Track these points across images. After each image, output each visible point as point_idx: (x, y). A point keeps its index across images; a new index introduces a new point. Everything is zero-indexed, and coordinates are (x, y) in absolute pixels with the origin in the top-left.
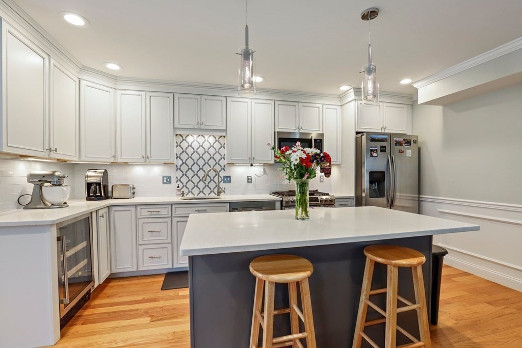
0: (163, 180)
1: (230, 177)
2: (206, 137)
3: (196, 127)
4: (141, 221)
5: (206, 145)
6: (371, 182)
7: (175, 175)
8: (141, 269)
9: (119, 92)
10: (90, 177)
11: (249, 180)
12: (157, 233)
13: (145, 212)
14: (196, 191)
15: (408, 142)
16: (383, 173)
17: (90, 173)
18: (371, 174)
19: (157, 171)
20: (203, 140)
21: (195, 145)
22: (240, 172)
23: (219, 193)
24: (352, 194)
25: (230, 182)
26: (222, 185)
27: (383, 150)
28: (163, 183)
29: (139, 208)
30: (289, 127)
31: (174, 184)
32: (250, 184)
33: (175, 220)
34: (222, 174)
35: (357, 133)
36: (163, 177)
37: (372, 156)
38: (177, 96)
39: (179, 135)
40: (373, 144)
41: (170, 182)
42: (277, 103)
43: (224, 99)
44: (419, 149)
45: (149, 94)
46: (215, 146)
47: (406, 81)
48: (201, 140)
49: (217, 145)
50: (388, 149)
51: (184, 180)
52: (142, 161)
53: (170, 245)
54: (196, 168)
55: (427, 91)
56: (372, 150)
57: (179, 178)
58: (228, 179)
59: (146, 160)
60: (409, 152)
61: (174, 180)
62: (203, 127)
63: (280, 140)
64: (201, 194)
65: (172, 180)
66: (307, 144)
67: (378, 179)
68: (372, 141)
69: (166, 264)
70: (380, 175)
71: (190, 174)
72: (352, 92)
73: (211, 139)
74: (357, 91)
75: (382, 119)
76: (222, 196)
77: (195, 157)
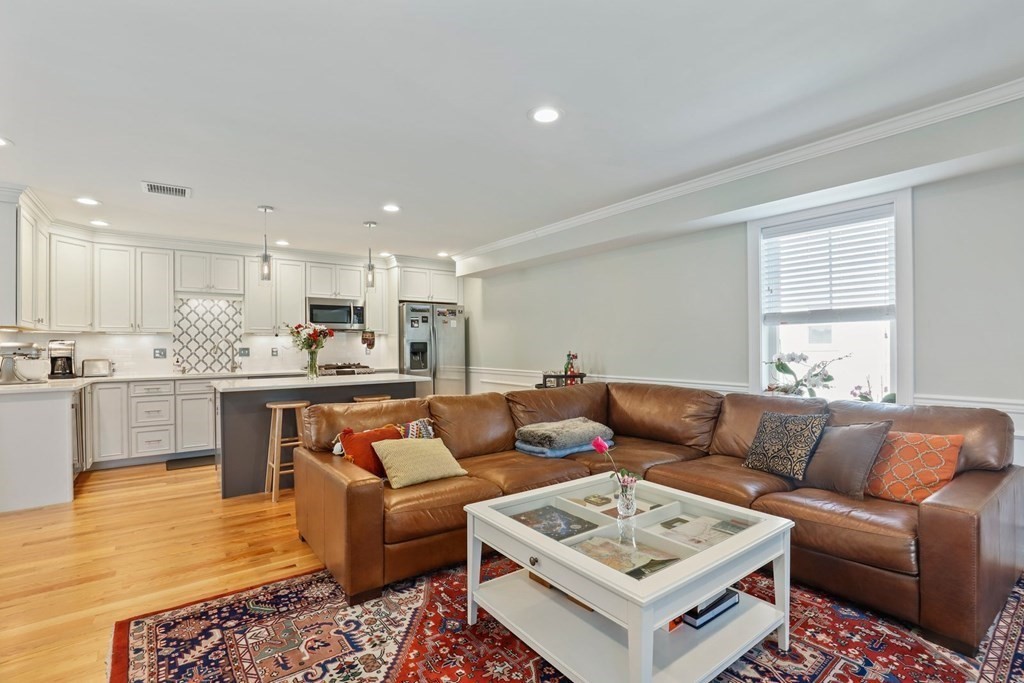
0: (155, 353)
1: (248, 349)
2: (216, 302)
3: (204, 290)
4: (135, 400)
5: (216, 310)
6: (414, 353)
7: (170, 347)
8: (135, 455)
9: (97, 246)
10: (55, 349)
11: (274, 353)
12: (156, 414)
13: (140, 390)
14: (201, 367)
15: (453, 313)
16: (426, 343)
17: (54, 345)
18: (413, 345)
19: (147, 343)
20: (212, 304)
21: (201, 310)
23: (234, 369)
24: (397, 367)
25: (248, 355)
26: (238, 359)
27: (425, 320)
28: (155, 357)
29: (132, 385)
30: (324, 292)
31: (171, 359)
32: (275, 358)
33: (179, 398)
34: (238, 346)
35: (401, 302)
36: (155, 350)
37: (412, 326)
38: (178, 254)
39: (180, 300)
40: (414, 314)
41: (165, 356)
42: (308, 265)
43: (241, 259)
44: (467, 322)
45: (139, 250)
46: (228, 311)
47: (443, 254)
48: (208, 304)
49: (231, 311)
50: (430, 320)
51: (185, 353)
52: (131, 330)
53: (173, 427)
55: (463, 265)
56: (412, 321)
57: (177, 351)
58: (245, 352)
59: (136, 329)
60: (454, 323)
61: (170, 353)
62: (213, 291)
63: (313, 307)
64: (209, 371)
65: (168, 354)
66: (345, 312)
67: (419, 351)
68: (413, 310)
69: (167, 448)
70: (421, 347)
71: (193, 346)
72: (394, 259)
73: (223, 304)
74: (400, 258)
75: (429, 287)
76: (238, 372)
77: (201, 324)
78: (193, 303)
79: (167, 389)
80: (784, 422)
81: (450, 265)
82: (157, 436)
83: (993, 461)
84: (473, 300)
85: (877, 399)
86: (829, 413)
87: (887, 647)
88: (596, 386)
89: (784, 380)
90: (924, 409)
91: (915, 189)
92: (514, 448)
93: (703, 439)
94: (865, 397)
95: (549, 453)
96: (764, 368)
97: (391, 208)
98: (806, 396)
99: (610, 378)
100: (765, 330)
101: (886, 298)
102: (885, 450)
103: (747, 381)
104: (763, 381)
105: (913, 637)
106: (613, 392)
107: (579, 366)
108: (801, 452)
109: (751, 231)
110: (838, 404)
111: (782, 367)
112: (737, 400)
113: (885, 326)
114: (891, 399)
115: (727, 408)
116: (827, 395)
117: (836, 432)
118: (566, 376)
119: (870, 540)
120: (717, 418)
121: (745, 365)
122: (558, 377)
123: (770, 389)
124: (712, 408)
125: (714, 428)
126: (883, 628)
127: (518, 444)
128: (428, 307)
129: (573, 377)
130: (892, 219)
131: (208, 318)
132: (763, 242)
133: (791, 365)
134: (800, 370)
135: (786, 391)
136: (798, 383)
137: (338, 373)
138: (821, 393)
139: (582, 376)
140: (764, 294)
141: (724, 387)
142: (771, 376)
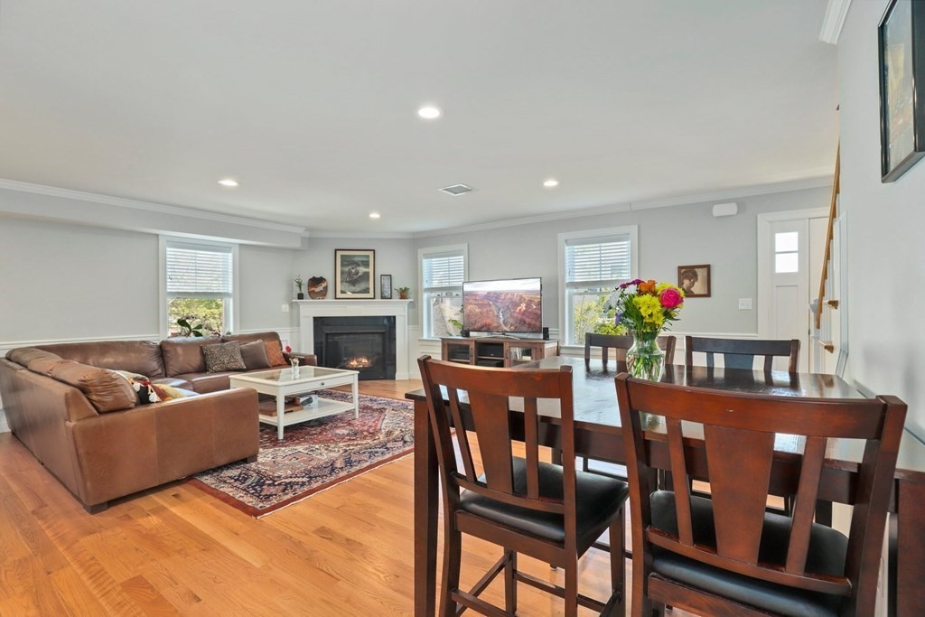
93: (161, 370)
103: (159, 332)
108: (239, 357)
109: (162, 241)
111: (182, 323)
113: (232, 301)
120: (162, 356)
125: (165, 363)
130: (231, 254)
132: (168, 249)
133: (188, 322)
136: (190, 332)
140: (168, 280)
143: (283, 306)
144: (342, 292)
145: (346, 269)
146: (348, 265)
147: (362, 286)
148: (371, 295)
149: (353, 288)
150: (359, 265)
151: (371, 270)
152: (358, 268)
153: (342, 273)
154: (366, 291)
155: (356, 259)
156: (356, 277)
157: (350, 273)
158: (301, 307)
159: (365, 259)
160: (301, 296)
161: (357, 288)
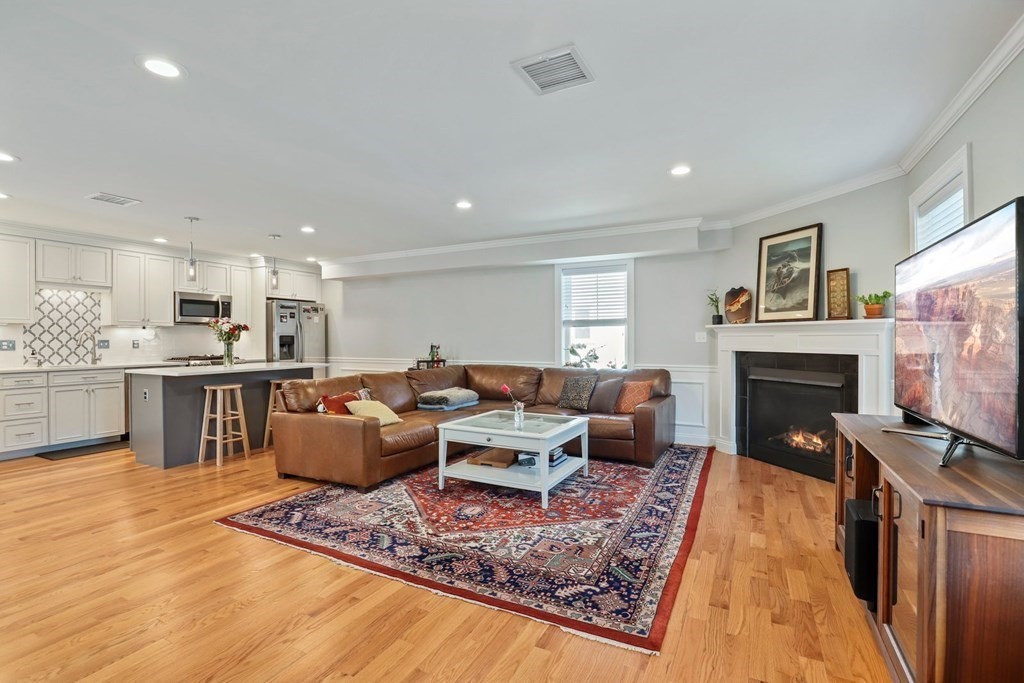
0: (2, 345)
1: (108, 341)
2: (73, 292)
3: (69, 282)
4: (4, 393)
5: (73, 302)
6: (282, 345)
7: (21, 339)
8: (3, 450)
11: (135, 345)
12: (27, 406)
15: (316, 310)
16: (293, 337)
18: (281, 337)
20: (68, 295)
21: (55, 301)
22: (121, 336)
23: (94, 361)
24: (264, 358)
25: (108, 347)
26: (98, 352)
27: (292, 316)
28: (2, 349)
29: (1, 377)
30: (193, 289)
31: (21, 352)
32: (136, 349)
33: (53, 390)
34: (98, 337)
35: (268, 299)
36: (2, 342)
37: (281, 321)
38: (40, 243)
40: (283, 310)
41: (14, 348)
42: (177, 260)
43: (109, 252)
44: (326, 317)
46: (85, 302)
47: (311, 259)
48: (64, 294)
49: (89, 303)
50: (297, 316)
51: (37, 345)
53: (44, 420)
54: (55, 330)
55: (328, 270)
56: (281, 317)
57: (28, 343)
58: (105, 344)
60: (317, 319)
61: (19, 346)
62: (79, 282)
63: (183, 301)
64: (65, 363)
65: (17, 347)
66: (212, 307)
67: (287, 343)
68: (282, 307)
69: (40, 441)
70: (289, 339)
71: (46, 337)
72: (263, 259)
73: (80, 295)
74: (268, 259)
75: (294, 286)
76: (99, 364)
77: (55, 316)
78: (47, 293)
79: (38, 381)
80: (577, 381)
81: (316, 270)
82: (28, 429)
83: (663, 392)
84: (334, 300)
85: (619, 368)
86: (599, 376)
87: (624, 470)
88: (456, 367)
89: (574, 359)
90: (638, 371)
91: (636, 259)
92: (417, 408)
93: (531, 396)
94: (613, 367)
95: (446, 408)
96: (563, 352)
97: (308, 230)
98: (586, 367)
99: (463, 362)
100: (563, 330)
101: (622, 314)
102: (622, 391)
103: (554, 360)
104: (563, 361)
105: (633, 467)
106: (470, 372)
107: (442, 354)
108: (586, 395)
109: (557, 271)
110: (601, 371)
111: (573, 352)
112: (550, 372)
113: (621, 329)
114: (625, 367)
115: (545, 376)
116: (596, 366)
117: (601, 384)
118: (433, 361)
119: (617, 428)
120: (539, 383)
121: (553, 352)
122: (427, 362)
123: (567, 365)
124: (536, 378)
125: (538, 390)
126: (622, 466)
127: (420, 405)
128: (294, 304)
129: (439, 361)
130: (626, 273)
131: (64, 309)
132: (563, 277)
133: (578, 351)
134: (583, 353)
135: (575, 365)
136: (581, 362)
137: (213, 364)
138: (594, 366)
139: (444, 361)
140: (564, 308)
141: (541, 364)
142: (567, 357)
143: (698, 334)
144: (767, 310)
145: (774, 270)
146: (776, 262)
147: (796, 297)
148: (809, 313)
149: (782, 302)
150: (792, 259)
151: (812, 265)
152: (793, 265)
153: (768, 277)
154: (802, 306)
155: (790, 248)
156: (787, 281)
157: (779, 274)
158: (719, 336)
159: (803, 245)
160: (718, 320)
161: (789, 302)
